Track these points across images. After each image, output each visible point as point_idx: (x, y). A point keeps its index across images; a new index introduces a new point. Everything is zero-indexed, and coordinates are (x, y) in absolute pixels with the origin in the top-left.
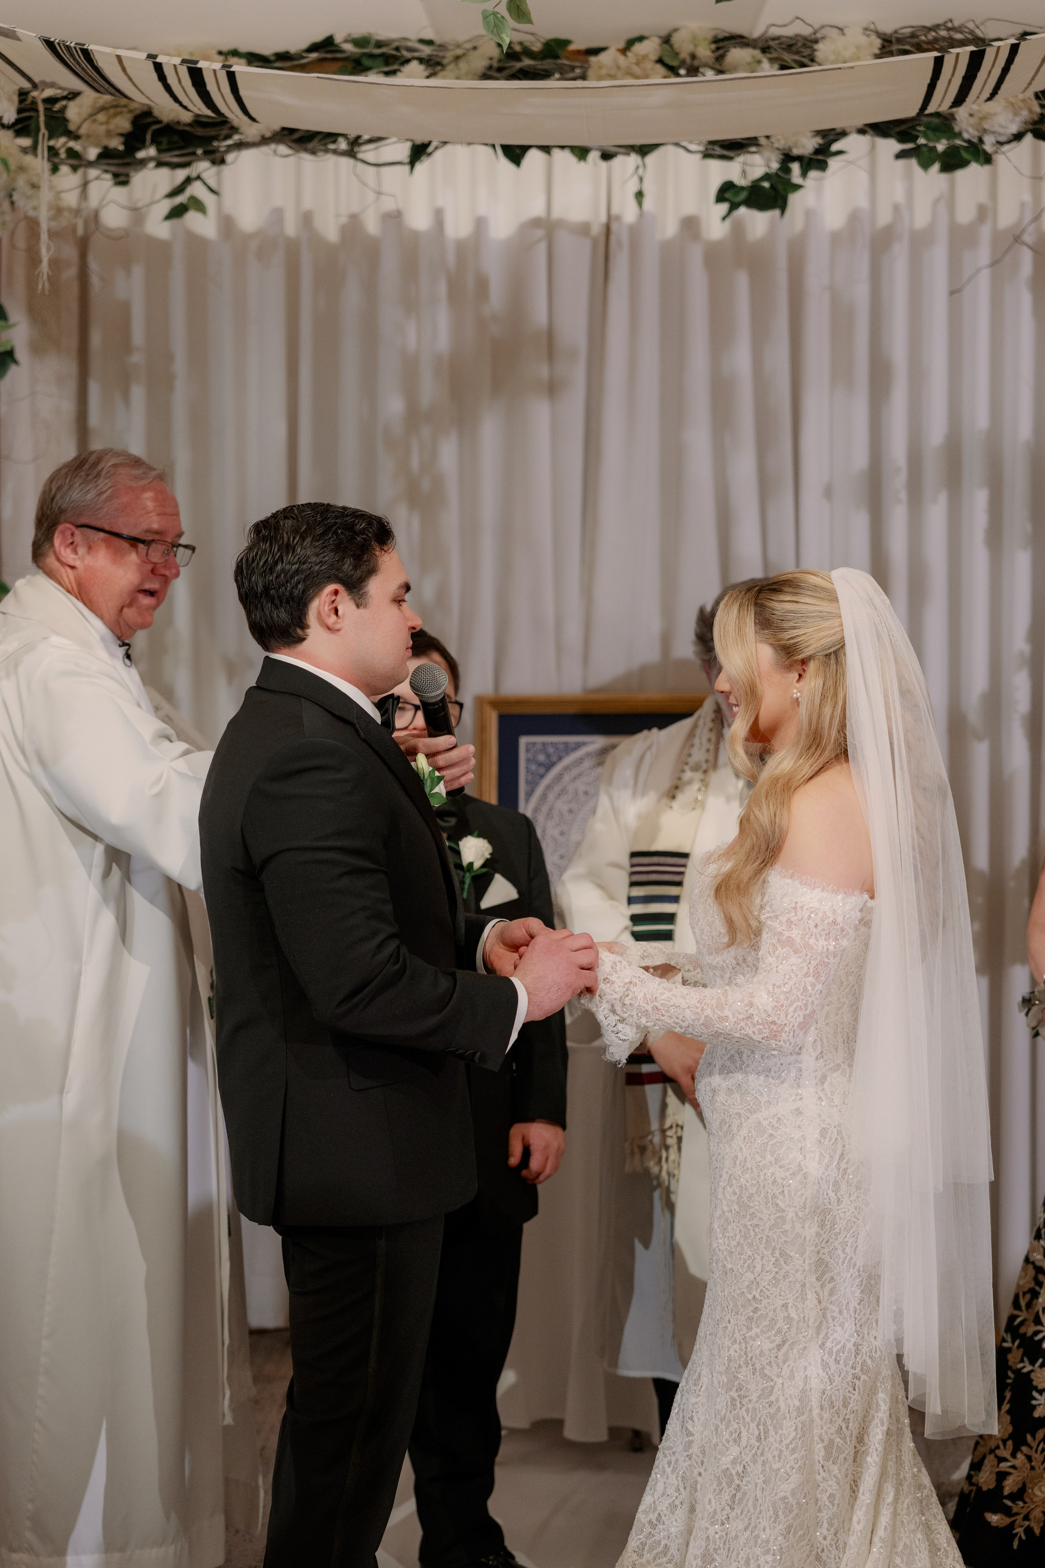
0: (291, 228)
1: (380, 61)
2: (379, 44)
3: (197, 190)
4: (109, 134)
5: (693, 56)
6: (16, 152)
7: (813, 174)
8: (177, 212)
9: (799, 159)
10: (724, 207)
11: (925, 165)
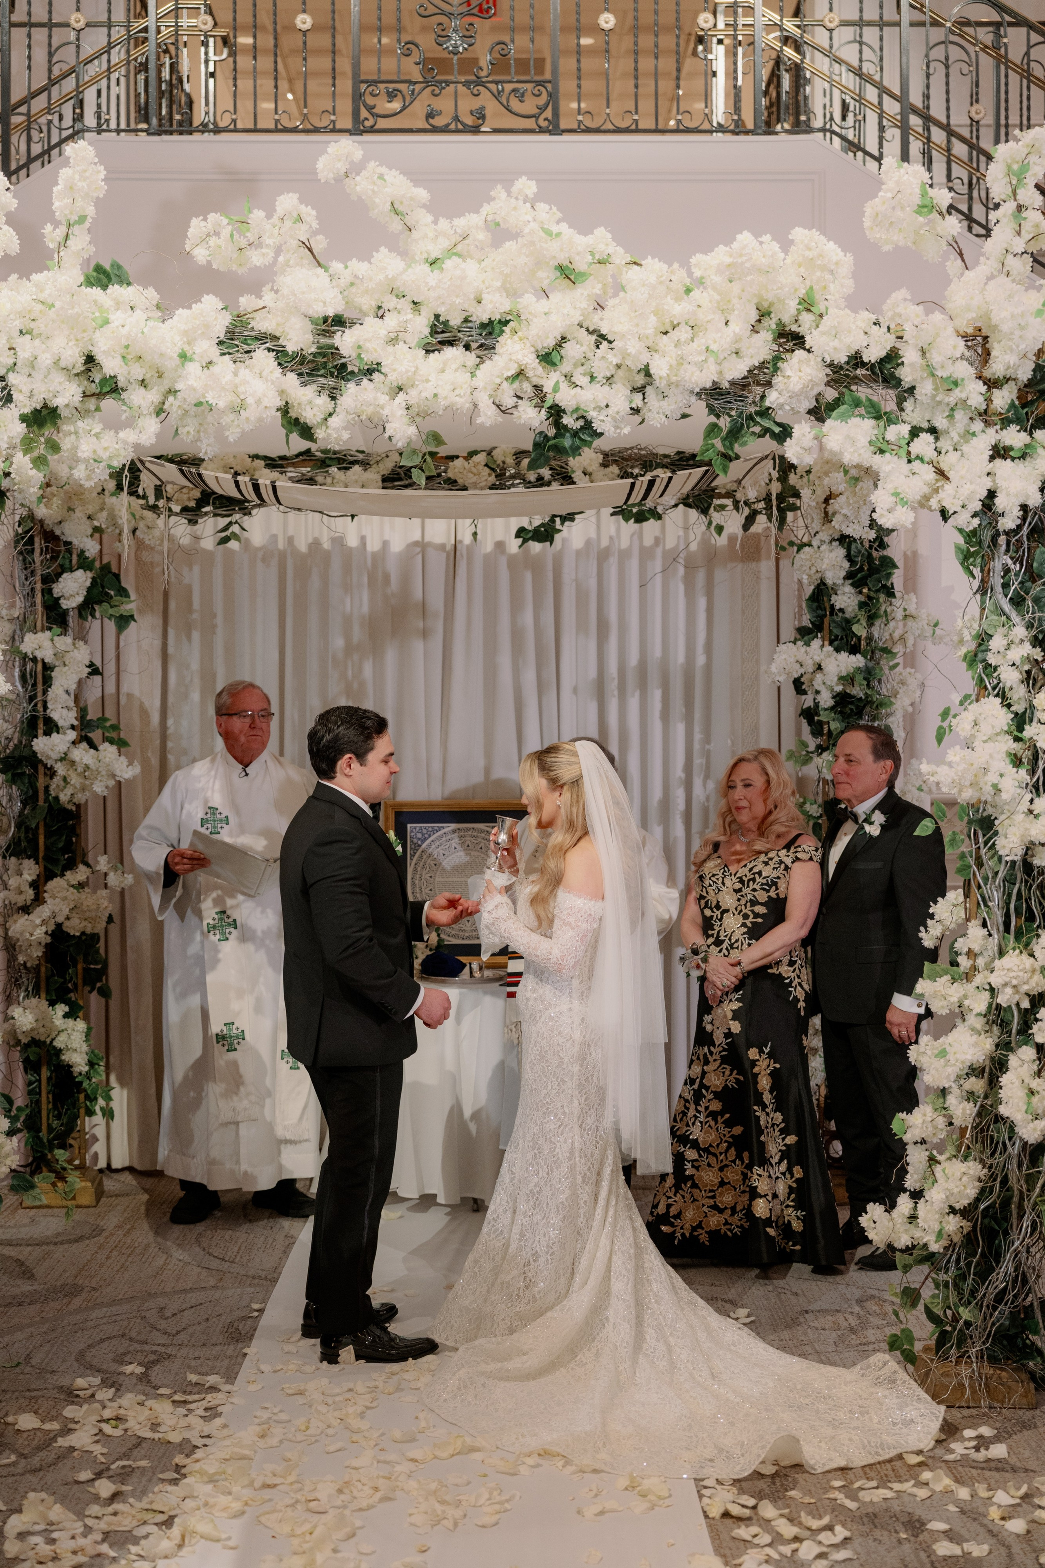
0: (281, 546)
1: (335, 462)
2: (335, 453)
3: (235, 528)
4: (189, 499)
5: (504, 462)
6: (139, 509)
7: (567, 523)
8: (225, 540)
9: (560, 516)
10: (521, 540)
11: (627, 520)
